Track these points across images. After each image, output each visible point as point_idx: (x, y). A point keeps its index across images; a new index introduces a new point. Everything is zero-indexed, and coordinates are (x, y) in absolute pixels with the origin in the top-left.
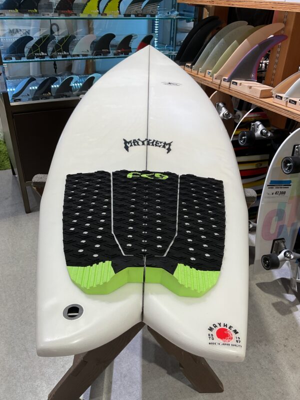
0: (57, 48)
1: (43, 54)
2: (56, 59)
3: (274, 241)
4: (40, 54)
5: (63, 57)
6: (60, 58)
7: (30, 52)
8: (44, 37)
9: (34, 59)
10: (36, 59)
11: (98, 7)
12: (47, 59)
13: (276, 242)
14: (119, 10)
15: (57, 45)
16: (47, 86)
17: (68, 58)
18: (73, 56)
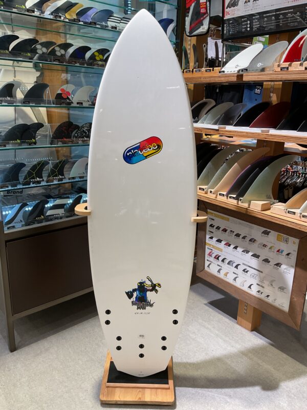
0: (53, 173)
1: (38, 179)
2: (51, 183)
4: (36, 180)
5: (59, 181)
6: (56, 182)
7: (25, 178)
9: (30, 184)
15: (52, 170)
16: (39, 210)
17: (64, 181)
18: (69, 180)
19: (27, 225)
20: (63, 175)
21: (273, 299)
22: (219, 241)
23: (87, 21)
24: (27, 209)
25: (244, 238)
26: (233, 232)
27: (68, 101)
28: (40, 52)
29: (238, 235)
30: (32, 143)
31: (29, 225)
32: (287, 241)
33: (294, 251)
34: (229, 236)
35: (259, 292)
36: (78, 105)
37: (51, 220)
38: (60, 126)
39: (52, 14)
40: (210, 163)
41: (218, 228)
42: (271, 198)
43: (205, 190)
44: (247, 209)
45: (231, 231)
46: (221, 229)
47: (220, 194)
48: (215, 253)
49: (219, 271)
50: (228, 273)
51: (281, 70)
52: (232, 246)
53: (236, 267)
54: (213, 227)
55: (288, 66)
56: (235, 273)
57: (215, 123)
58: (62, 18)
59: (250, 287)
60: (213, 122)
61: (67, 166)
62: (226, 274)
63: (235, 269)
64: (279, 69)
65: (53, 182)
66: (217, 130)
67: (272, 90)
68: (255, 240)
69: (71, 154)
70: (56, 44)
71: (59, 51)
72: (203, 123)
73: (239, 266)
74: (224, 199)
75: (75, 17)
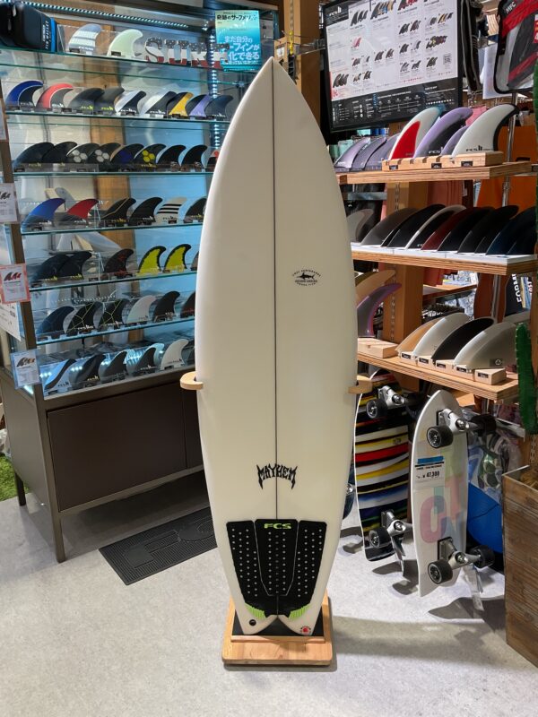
0: (106, 318)
2: (104, 332)
3: (439, 542)
4: (84, 328)
5: (114, 329)
6: (111, 330)
7: (71, 326)
8: (88, 307)
9: (76, 334)
10: (79, 335)
11: (158, 262)
12: (94, 333)
13: (441, 543)
14: (184, 263)
15: (105, 314)
16: (92, 369)
19: (74, 388)
20: (120, 320)
24: (73, 369)
28: (77, 159)
30: (77, 279)
31: (78, 388)
61: (125, 308)
65: (106, 330)
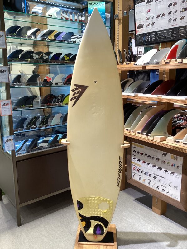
0: (42, 123)
1: (34, 126)
2: (41, 129)
4: (33, 127)
5: (45, 127)
6: (44, 128)
7: (27, 126)
8: (34, 118)
9: (29, 129)
10: (31, 130)
12: (37, 129)
15: (41, 121)
16: (34, 144)
17: (48, 127)
18: (51, 126)
19: (27, 152)
20: (47, 124)
21: (171, 194)
22: (139, 160)
23: (60, 39)
24: (27, 144)
25: (153, 158)
26: (147, 155)
27: (50, 83)
28: (35, 58)
29: (149, 156)
30: (31, 107)
31: (29, 152)
32: (176, 159)
33: (181, 164)
34: (144, 157)
35: (163, 190)
36: (56, 85)
37: (41, 149)
38: (46, 97)
39: (41, 37)
40: (131, 114)
41: (138, 153)
42: (167, 134)
43: (129, 130)
44: (152, 141)
45: (145, 154)
46: (140, 153)
47: (137, 133)
48: (137, 167)
49: (140, 179)
50: (145, 179)
51: (166, 63)
52: (147, 163)
53: (150, 176)
54: (135, 152)
55: (169, 62)
56: (149, 180)
57: (133, 93)
58: (47, 39)
59: (158, 187)
60: (131, 92)
61: (49, 119)
62: (144, 180)
63: (149, 177)
64: (164, 63)
65: (42, 128)
66: (134, 96)
67: (164, 73)
68: (159, 159)
69: (51, 111)
70: (43, 53)
71: (45, 57)
72: (126, 92)
73: (151, 175)
74: (139, 135)
75: (53, 38)
